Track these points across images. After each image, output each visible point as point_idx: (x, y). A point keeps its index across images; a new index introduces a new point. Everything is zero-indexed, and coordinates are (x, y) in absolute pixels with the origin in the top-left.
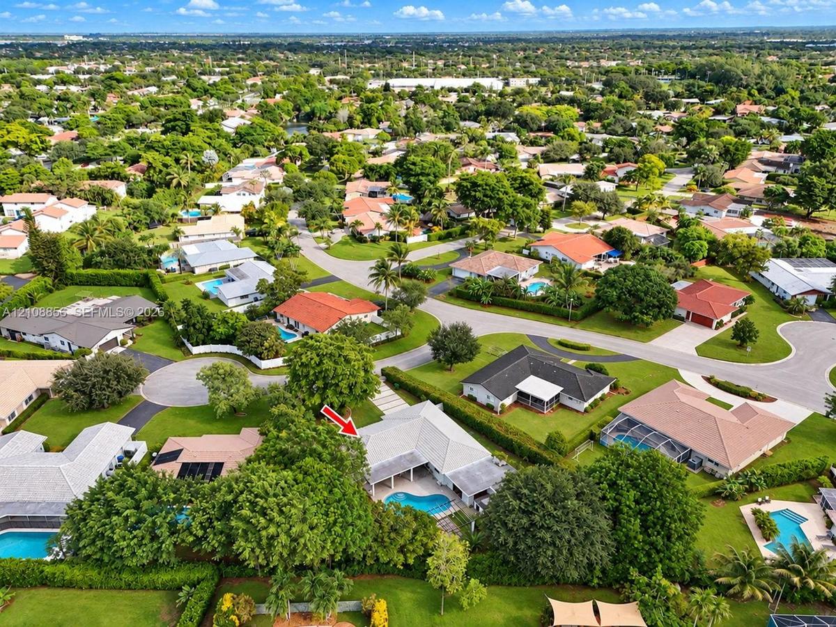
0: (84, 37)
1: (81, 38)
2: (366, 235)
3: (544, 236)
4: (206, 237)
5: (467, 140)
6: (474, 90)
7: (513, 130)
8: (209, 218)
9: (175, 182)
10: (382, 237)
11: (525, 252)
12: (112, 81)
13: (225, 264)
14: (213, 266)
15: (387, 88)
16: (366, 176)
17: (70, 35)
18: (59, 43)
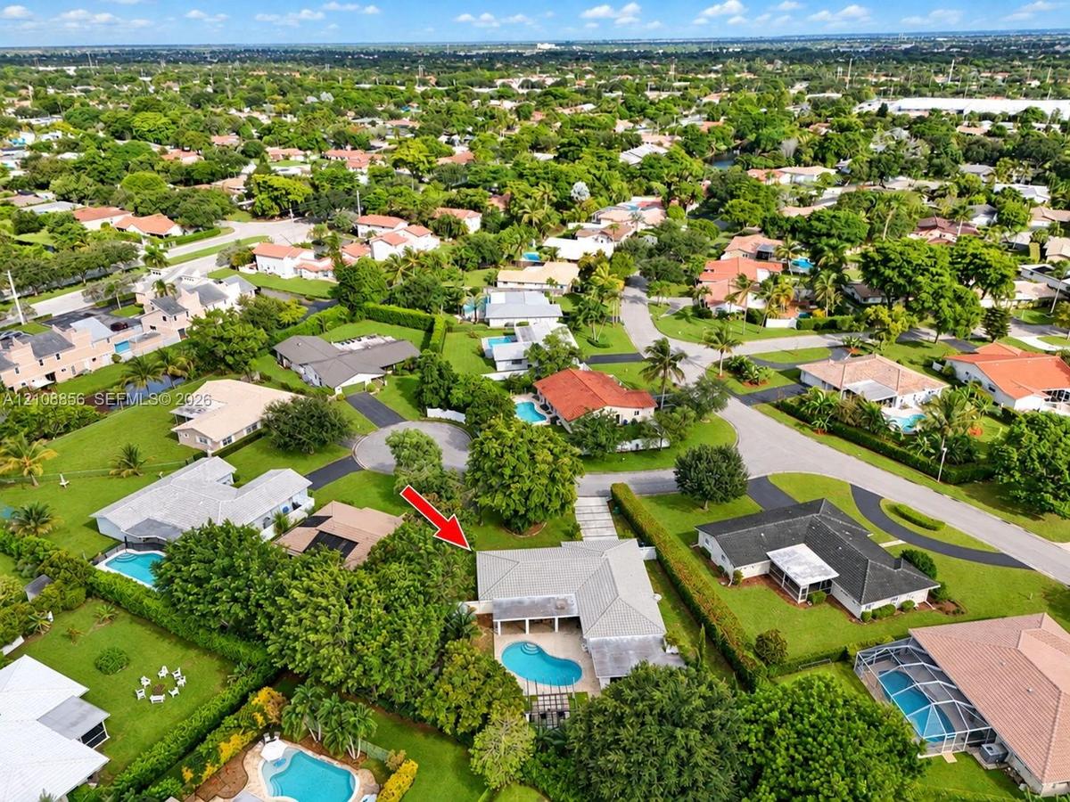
0: (557, 45)
1: (553, 46)
2: (713, 309)
3: (982, 348)
4: (526, 286)
5: (955, 191)
6: (1024, 118)
7: (1046, 182)
8: (542, 264)
9: (526, 218)
10: (732, 314)
11: (937, 366)
12: (548, 98)
13: (525, 320)
14: (511, 321)
15: (883, 111)
16: (764, 231)
17: (542, 43)
18: (528, 52)
